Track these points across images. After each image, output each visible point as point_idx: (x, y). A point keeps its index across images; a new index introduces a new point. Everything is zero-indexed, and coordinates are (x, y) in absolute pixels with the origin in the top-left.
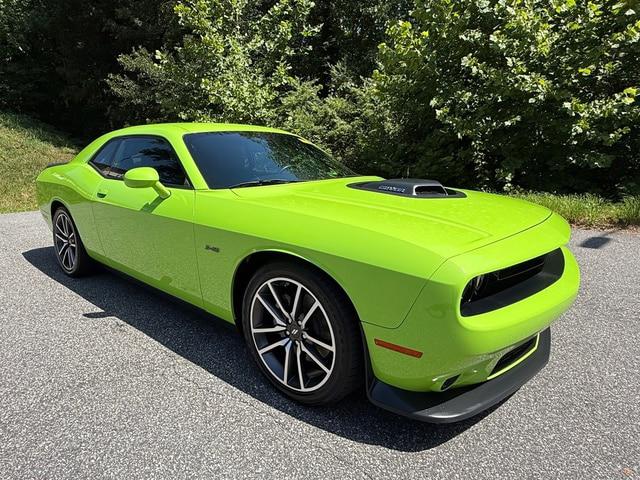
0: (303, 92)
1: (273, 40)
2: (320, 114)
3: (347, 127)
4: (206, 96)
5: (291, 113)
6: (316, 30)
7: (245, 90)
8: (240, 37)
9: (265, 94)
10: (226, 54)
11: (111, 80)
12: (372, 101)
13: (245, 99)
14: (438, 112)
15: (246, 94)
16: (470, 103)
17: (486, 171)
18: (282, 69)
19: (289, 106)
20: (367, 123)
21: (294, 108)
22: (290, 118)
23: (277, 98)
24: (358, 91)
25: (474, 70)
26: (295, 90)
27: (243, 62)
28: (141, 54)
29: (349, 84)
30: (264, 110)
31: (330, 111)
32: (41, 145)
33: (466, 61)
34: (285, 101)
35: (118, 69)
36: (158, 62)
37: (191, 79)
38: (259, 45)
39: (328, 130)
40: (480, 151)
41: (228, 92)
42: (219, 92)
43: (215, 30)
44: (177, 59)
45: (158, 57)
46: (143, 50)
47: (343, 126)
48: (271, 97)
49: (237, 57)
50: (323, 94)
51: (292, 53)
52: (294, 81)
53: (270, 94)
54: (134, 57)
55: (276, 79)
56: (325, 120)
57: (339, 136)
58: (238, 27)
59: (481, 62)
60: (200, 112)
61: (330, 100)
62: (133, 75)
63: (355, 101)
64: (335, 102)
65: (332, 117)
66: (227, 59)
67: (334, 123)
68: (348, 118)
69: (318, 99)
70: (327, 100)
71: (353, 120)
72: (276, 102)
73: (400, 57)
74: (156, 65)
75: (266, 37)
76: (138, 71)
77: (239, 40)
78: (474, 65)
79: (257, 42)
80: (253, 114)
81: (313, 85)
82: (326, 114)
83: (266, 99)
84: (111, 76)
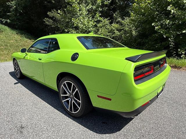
0: (104, 22)
1: (95, 6)
2: (110, 29)
3: (119, 34)
4: (73, 24)
5: (100, 29)
6: (109, 2)
7: (86, 22)
8: (85, 5)
9: (92, 23)
10: (80, 11)
11: (46, 20)
12: (128, 25)
13: (86, 25)
14: (156, 27)
15: (86, 23)
16: (168, 24)
17: (175, 49)
18: (98, 15)
19: (100, 27)
20: (126, 32)
21: (101, 27)
22: (100, 31)
23: (96, 24)
24: (123, 21)
25: (172, 11)
26: (102, 22)
27: (85, 13)
28: (54, 12)
29: (120, 19)
30: (92, 28)
31: (113, 28)
32: (26, 39)
33: (169, 8)
34: (98, 25)
35: (48, 16)
36: (59, 14)
37: (69, 19)
38: (90, 7)
39: (113, 34)
40: (172, 42)
41: (80, 23)
42: (77, 23)
43: (76, 3)
44: (65, 13)
45: (59, 12)
46: (55, 10)
47: (117, 33)
48: (94, 24)
49: (83, 11)
50: (111, 23)
51: (101, 9)
52: (101, 19)
53: (94, 23)
54: (52, 13)
55: (96, 18)
56: (112, 31)
57: (116, 37)
58: (84, 2)
59: (175, 8)
60: (71, 29)
61: (113, 25)
62: (52, 18)
63: (122, 25)
64: (115, 25)
65: (114, 30)
66: (80, 12)
67: (115, 32)
68: (119, 30)
69: (109, 24)
70: (112, 25)
71: (121, 31)
72: (96, 26)
73: (141, 8)
74: (58, 15)
75: (93, 5)
76: (53, 17)
77: (84, 6)
78: (173, 9)
79: (90, 6)
80: (88, 29)
81: (108, 20)
82: (112, 29)
83: (92, 25)
84: (46, 18)
